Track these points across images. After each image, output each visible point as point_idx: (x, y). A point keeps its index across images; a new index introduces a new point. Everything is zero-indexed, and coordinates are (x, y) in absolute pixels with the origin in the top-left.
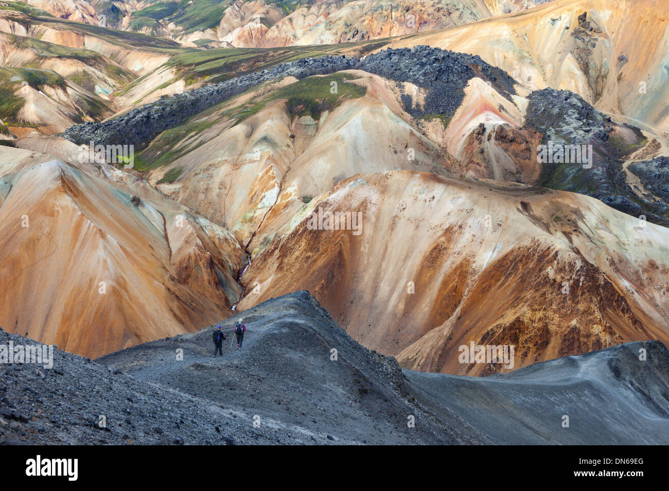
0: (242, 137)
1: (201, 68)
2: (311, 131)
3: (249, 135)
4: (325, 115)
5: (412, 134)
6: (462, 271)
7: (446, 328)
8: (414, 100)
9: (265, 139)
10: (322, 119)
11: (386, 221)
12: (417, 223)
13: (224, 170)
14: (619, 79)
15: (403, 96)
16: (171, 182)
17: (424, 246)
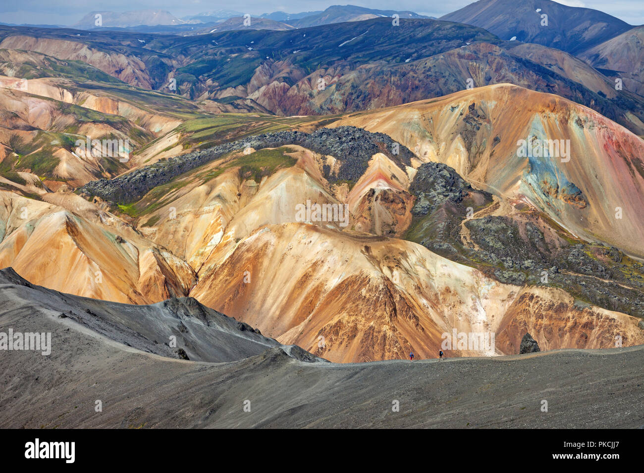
0: (203, 195)
1: (197, 136)
2: (253, 191)
3: (208, 193)
4: (265, 179)
5: (321, 194)
6: (317, 291)
7: (301, 327)
8: (332, 169)
9: (219, 196)
10: (262, 183)
11: (278, 256)
12: (297, 259)
13: (189, 217)
14: (491, 155)
15: (324, 166)
16: (151, 226)
17: (299, 274)
